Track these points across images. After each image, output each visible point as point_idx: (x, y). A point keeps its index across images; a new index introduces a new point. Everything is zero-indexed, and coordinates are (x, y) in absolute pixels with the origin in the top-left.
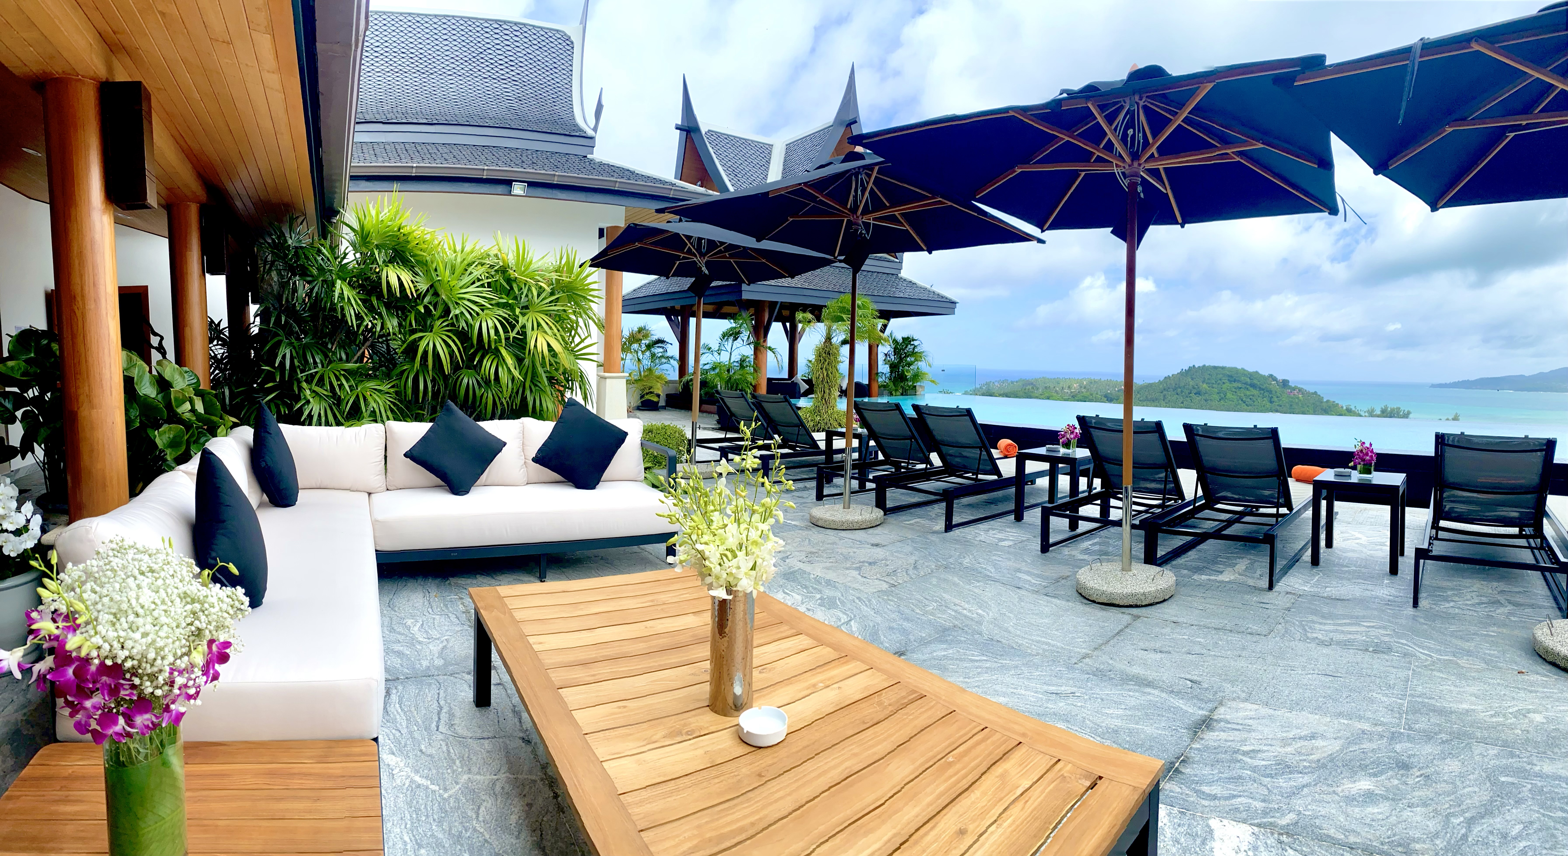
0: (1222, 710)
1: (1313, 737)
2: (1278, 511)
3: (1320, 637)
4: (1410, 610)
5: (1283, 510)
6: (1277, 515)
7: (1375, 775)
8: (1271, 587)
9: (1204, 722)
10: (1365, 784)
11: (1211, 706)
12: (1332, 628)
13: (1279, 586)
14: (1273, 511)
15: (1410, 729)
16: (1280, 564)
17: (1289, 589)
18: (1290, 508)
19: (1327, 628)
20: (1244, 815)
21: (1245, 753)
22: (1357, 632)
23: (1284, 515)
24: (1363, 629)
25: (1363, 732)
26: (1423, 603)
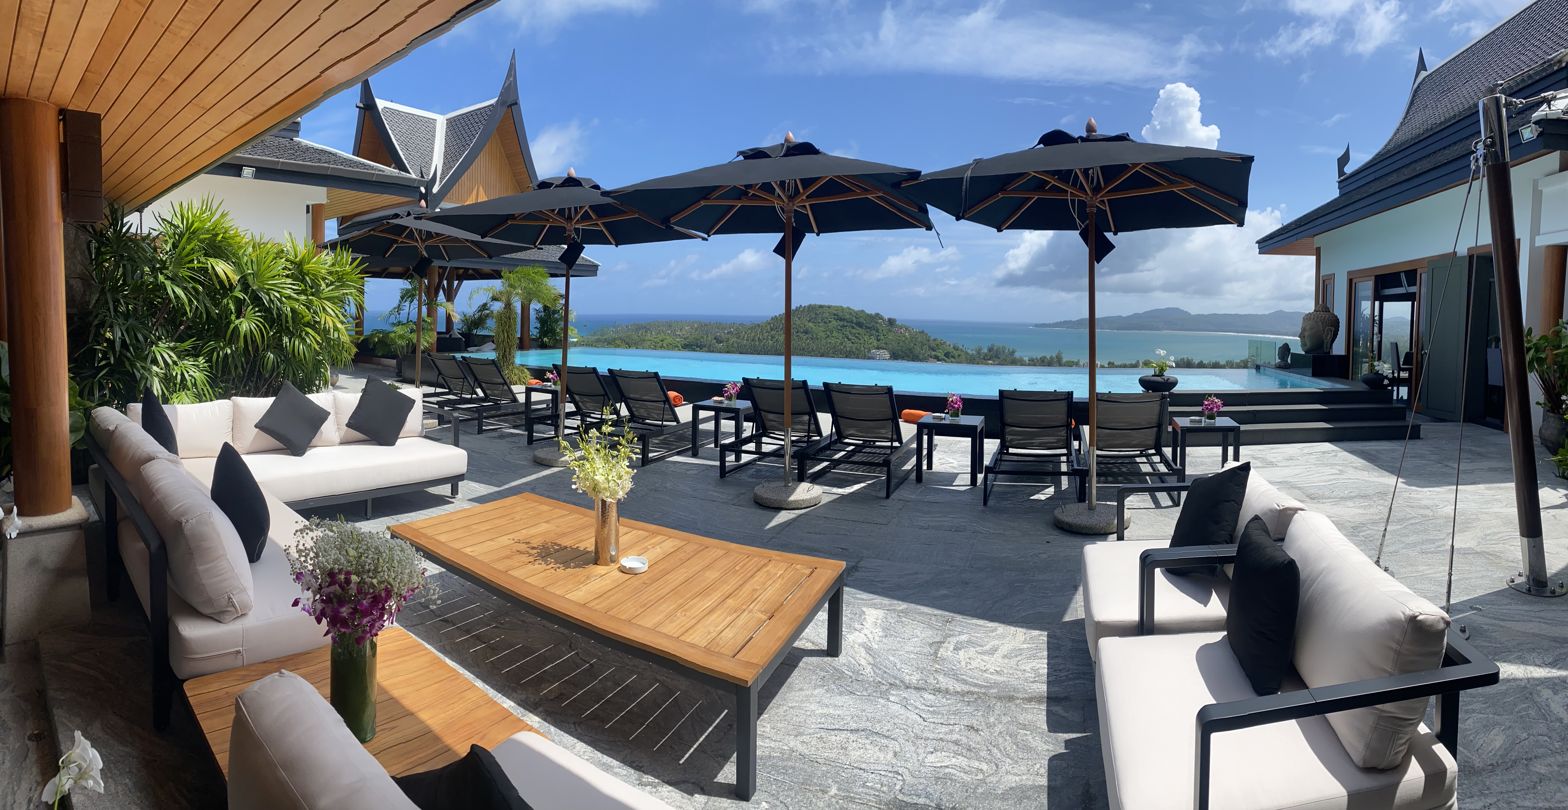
0: (862, 562)
1: (917, 573)
2: (892, 444)
3: (922, 524)
4: (981, 507)
5: (896, 444)
6: (892, 447)
7: (949, 588)
8: (888, 497)
9: (853, 568)
10: (944, 592)
11: (856, 560)
12: (930, 519)
13: (894, 496)
14: (889, 444)
15: (971, 567)
16: (894, 481)
17: (900, 498)
18: (901, 442)
19: (926, 519)
20: (879, 606)
21: (877, 582)
22: (945, 521)
23: (896, 447)
24: (950, 519)
25: (945, 570)
26: (990, 503)
